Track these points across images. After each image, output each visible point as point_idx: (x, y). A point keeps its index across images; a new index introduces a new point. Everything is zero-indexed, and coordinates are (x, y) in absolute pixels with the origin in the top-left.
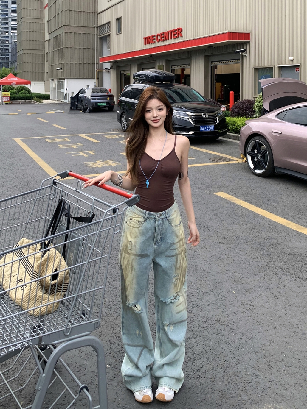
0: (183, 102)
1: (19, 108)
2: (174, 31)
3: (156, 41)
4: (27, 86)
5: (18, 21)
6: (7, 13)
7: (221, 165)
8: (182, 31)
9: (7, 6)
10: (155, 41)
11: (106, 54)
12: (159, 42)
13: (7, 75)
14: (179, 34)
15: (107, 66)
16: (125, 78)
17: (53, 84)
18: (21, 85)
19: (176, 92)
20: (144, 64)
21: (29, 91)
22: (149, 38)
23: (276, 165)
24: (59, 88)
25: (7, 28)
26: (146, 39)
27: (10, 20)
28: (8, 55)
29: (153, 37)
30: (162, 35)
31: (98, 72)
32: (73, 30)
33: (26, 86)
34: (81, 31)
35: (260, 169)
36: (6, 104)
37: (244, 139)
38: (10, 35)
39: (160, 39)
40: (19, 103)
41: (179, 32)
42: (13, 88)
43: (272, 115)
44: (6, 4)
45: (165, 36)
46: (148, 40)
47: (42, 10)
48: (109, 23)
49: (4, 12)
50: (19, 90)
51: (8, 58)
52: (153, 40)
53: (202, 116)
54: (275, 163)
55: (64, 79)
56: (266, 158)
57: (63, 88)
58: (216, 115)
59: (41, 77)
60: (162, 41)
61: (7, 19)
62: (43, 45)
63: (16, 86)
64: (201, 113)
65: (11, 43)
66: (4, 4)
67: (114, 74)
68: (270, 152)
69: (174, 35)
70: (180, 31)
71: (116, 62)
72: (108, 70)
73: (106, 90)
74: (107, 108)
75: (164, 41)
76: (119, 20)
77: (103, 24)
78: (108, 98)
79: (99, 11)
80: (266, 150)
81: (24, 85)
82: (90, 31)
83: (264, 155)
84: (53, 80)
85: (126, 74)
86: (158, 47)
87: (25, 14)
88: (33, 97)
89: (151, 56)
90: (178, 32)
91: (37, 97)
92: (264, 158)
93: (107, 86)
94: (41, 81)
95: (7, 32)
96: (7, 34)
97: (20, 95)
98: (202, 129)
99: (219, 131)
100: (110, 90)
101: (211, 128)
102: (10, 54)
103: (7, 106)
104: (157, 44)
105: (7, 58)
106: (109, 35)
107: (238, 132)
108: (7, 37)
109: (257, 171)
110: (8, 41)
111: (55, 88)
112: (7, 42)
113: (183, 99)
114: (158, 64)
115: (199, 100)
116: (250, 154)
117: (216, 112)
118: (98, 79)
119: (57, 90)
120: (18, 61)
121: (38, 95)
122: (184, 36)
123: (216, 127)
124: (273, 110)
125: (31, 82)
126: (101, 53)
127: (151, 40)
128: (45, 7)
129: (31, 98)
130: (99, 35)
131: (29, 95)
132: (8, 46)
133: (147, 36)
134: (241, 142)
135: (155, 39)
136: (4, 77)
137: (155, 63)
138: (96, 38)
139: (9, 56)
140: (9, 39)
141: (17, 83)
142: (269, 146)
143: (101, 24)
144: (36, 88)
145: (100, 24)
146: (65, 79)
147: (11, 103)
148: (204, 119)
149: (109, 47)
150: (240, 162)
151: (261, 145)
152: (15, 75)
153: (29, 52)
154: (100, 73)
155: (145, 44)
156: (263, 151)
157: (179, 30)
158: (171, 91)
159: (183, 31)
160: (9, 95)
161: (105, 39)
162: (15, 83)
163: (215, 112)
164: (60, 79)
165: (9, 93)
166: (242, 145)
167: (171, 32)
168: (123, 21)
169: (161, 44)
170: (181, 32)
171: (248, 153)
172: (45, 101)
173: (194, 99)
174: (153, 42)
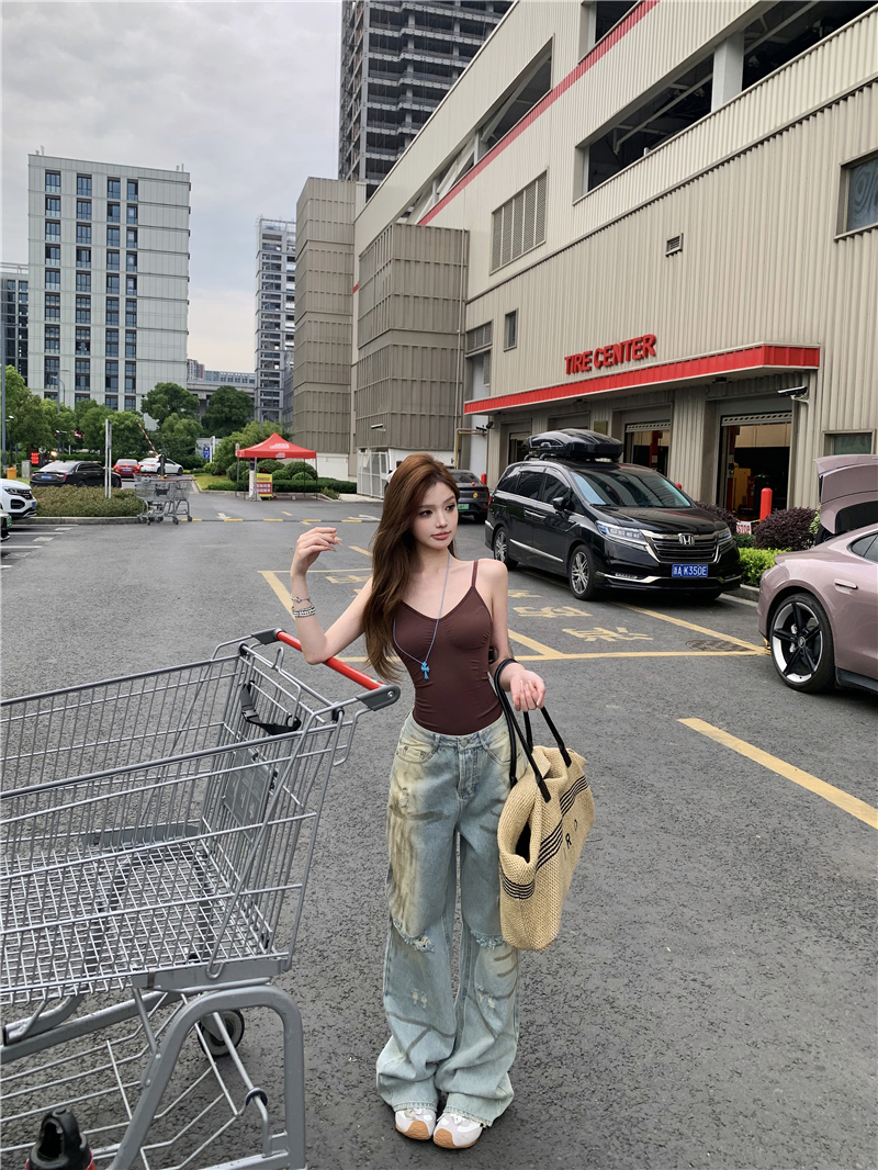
0: (641, 506)
1: (289, 509)
2: (637, 343)
3: (592, 365)
4: (310, 462)
5: (296, 319)
6: (279, 301)
7: (711, 657)
8: (654, 342)
9: (278, 287)
10: (590, 365)
11: (480, 394)
12: (599, 367)
13: (268, 436)
14: (647, 350)
15: (481, 421)
16: (519, 450)
17: (364, 460)
18: (295, 460)
19: (629, 485)
20: (563, 418)
21: (314, 474)
22: (578, 358)
23: (838, 664)
24: (376, 470)
25: (278, 336)
26: (569, 360)
27: (283, 317)
28: (277, 394)
29: (587, 356)
30: (607, 351)
31: (460, 436)
32: (410, 340)
33: (307, 461)
34: (429, 342)
35: (801, 674)
36: (264, 499)
37: (768, 597)
38: (284, 351)
39: (602, 362)
40: (291, 499)
41: (648, 345)
42: (280, 466)
43: (840, 545)
44: (276, 282)
45: (613, 354)
46: (576, 363)
47: (349, 296)
48: (489, 324)
49: (272, 301)
50: (294, 470)
51: (278, 401)
52: (586, 363)
53: (678, 541)
54: (836, 660)
55: (386, 450)
56: (816, 647)
57: (384, 471)
58: (714, 542)
59: (340, 444)
60: (607, 366)
61: (278, 316)
62: (348, 374)
63: (287, 462)
64: (677, 533)
65: (285, 369)
66: (272, 281)
67: (495, 439)
68: (828, 632)
69: (636, 351)
70: (650, 342)
71: (499, 412)
72: (483, 432)
73: (473, 477)
74: (472, 517)
75: (611, 365)
76: (511, 317)
77: (476, 326)
78: (476, 495)
79: (469, 298)
80: (817, 628)
81: (302, 460)
82: (448, 343)
83: (812, 640)
84: (363, 450)
85: (522, 442)
86: (596, 378)
87: (312, 303)
88: (320, 487)
89: (579, 400)
90: (646, 345)
91: (329, 488)
92: (812, 648)
93: (478, 468)
94: (341, 452)
95: (278, 344)
96: (277, 348)
97: (294, 481)
98: (676, 571)
99: (721, 579)
100: (485, 477)
101: (700, 571)
102: (281, 393)
103: (266, 503)
104: (595, 373)
105: (275, 401)
106: (489, 352)
107: (757, 582)
108: (277, 355)
109: (794, 678)
110: (278, 363)
111: (367, 469)
112: (277, 367)
113: (641, 500)
114: (595, 418)
115: (677, 504)
116: (779, 635)
117: (715, 533)
118: (459, 451)
119: (371, 474)
120: (294, 409)
121: (331, 482)
122: (658, 355)
123: (712, 569)
124: (845, 532)
125: (318, 455)
126: (470, 392)
127: (581, 363)
128: (355, 289)
129: (316, 489)
130: (466, 351)
131: (312, 482)
132: (277, 375)
133: (573, 353)
134: (762, 606)
135: (591, 361)
136: (262, 441)
137: (587, 416)
138: (460, 359)
139: (281, 398)
140: (281, 359)
141: (289, 455)
142: (824, 619)
143: (472, 328)
144: (329, 467)
145: (470, 325)
146: (389, 450)
147: (274, 499)
148: (684, 548)
149: (487, 380)
150: (759, 654)
151: (807, 616)
152: (286, 437)
153: (318, 388)
154: (465, 438)
155: (568, 372)
156: (811, 629)
157: (648, 340)
158: (618, 481)
159: (658, 341)
160: (271, 481)
161: (479, 361)
162: (283, 455)
163: (711, 532)
164: (379, 450)
165: (270, 476)
166: (763, 613)
167: (630, 345)
168: (521, 320)
169: (604, 372)
170: (652, 346)
171: (775, 632)
172: (344, 497)
173: (666, 502)
174: (584, 368)
